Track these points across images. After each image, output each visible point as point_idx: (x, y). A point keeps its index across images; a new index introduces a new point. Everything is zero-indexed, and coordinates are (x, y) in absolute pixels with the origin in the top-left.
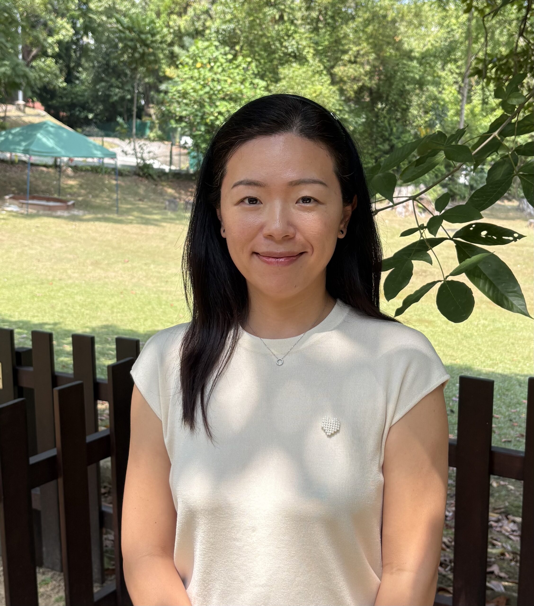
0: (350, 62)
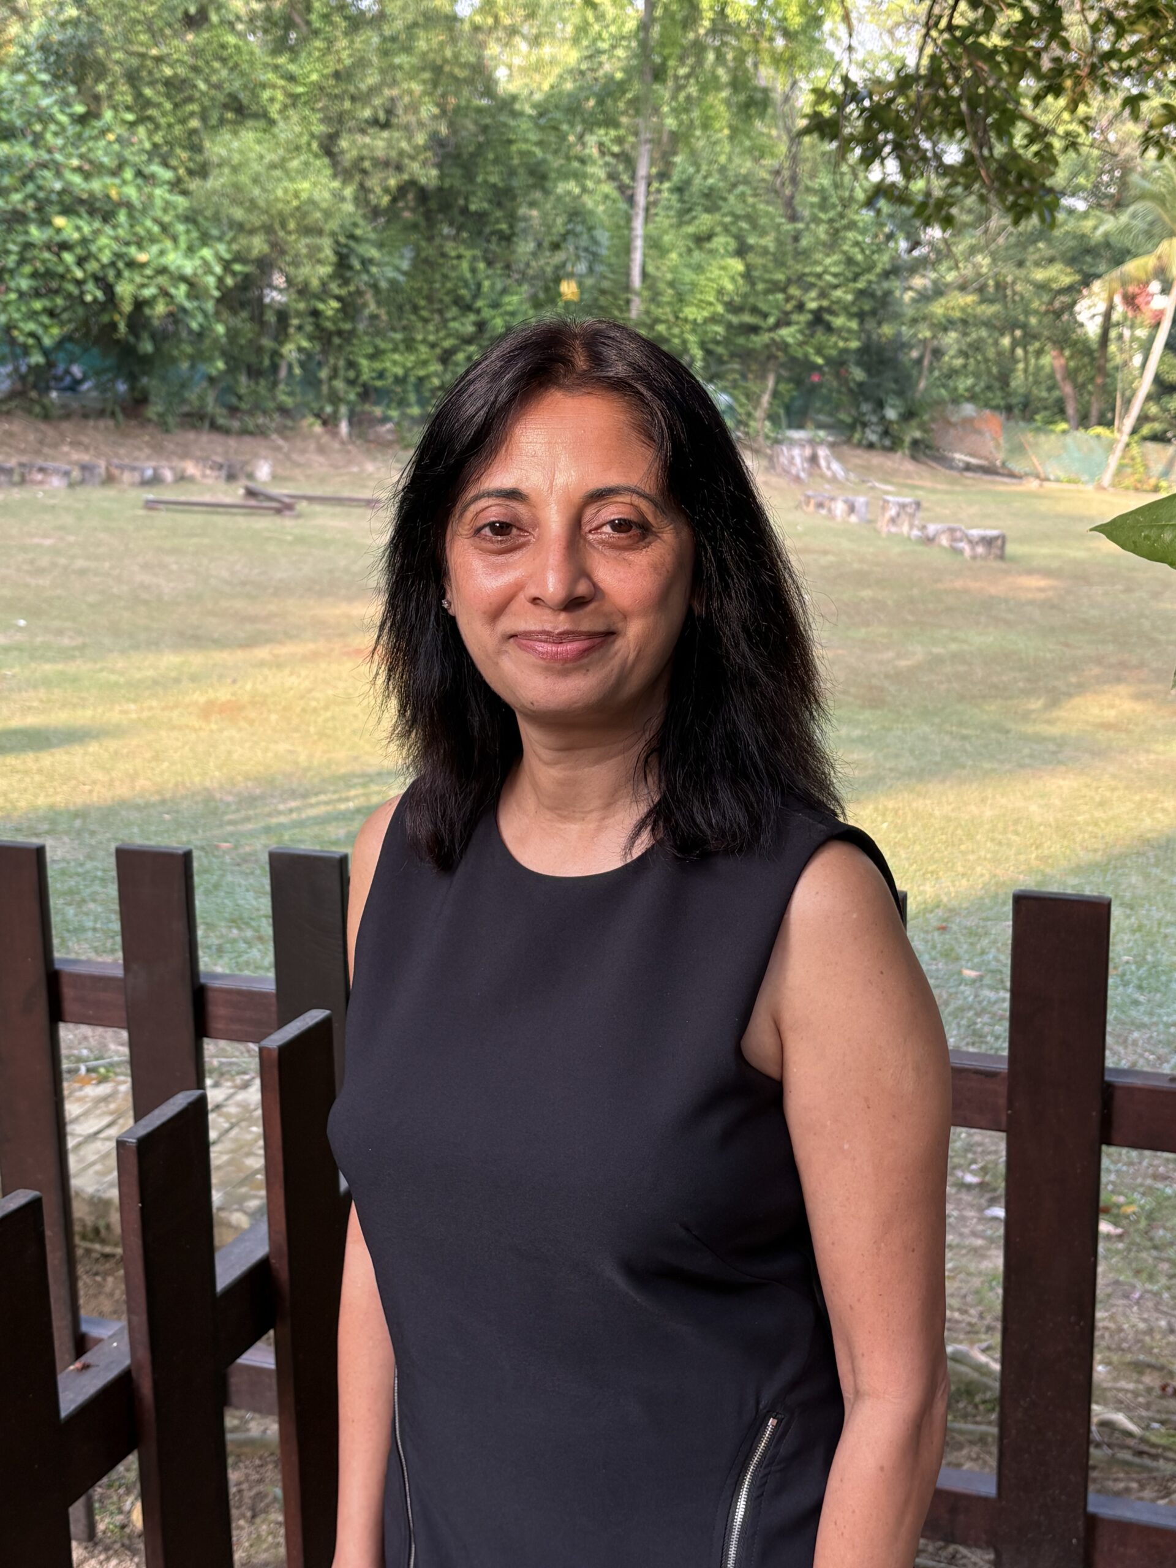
0: (375, 122)
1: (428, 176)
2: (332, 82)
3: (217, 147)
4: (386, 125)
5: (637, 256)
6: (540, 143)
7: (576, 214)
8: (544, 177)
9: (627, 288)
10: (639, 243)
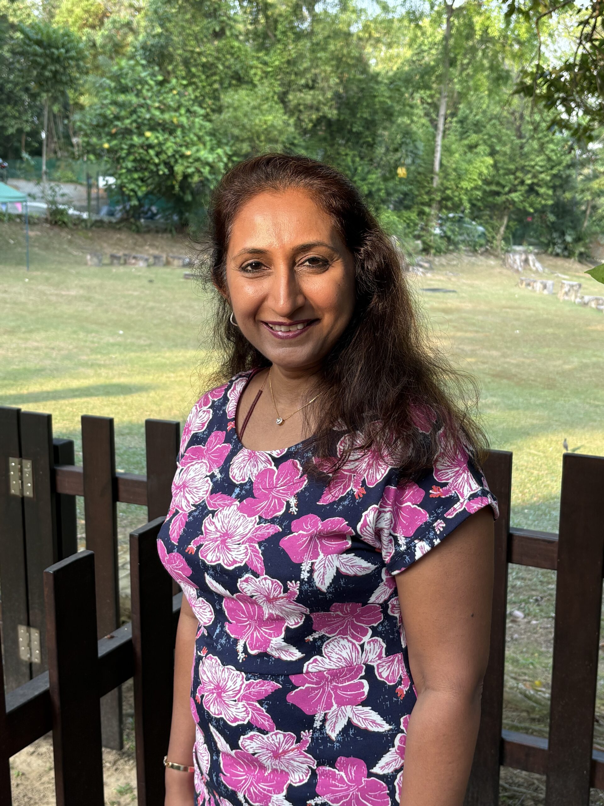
0: (307, 86)
1: (332, 113)
2: (286, 65)
3: (227, 98)
4: (312, 88)
5: (438, 155)
6: (390, 98)
7: (407, 133)
8: (391, 115)
9: (432, 171)
10: (439, 149)
